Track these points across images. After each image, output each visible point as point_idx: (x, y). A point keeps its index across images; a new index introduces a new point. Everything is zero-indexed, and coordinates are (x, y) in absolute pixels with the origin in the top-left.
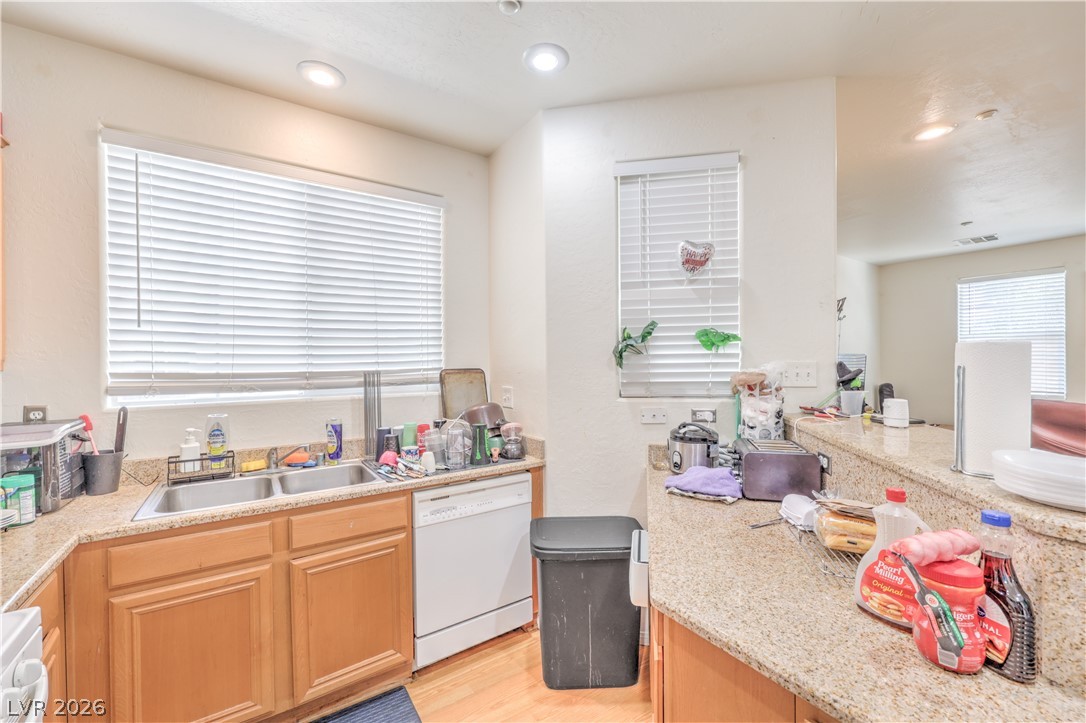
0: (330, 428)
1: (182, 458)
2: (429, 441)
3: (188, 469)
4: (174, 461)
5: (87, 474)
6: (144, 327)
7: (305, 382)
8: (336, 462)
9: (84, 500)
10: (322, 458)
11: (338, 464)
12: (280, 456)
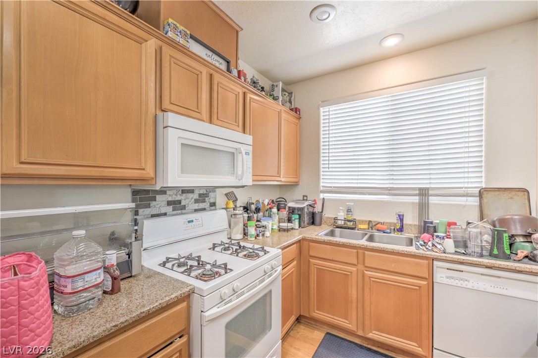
0: (398, 216)
1: (338, 218)
2: (453, 232)
3: (340, 223)
4: (336, 219)
5: (314, 219)
6: (330, 170)
7: (388, 192)
8: (400, 234)
9: (312, 227)
10: (393, 230)
11: (401, 234)
12: (374, 224)
